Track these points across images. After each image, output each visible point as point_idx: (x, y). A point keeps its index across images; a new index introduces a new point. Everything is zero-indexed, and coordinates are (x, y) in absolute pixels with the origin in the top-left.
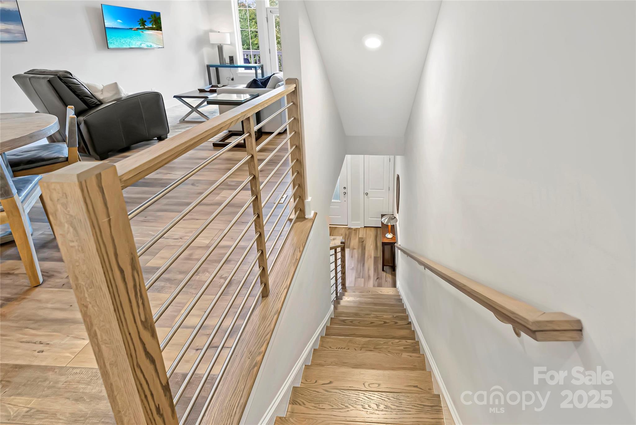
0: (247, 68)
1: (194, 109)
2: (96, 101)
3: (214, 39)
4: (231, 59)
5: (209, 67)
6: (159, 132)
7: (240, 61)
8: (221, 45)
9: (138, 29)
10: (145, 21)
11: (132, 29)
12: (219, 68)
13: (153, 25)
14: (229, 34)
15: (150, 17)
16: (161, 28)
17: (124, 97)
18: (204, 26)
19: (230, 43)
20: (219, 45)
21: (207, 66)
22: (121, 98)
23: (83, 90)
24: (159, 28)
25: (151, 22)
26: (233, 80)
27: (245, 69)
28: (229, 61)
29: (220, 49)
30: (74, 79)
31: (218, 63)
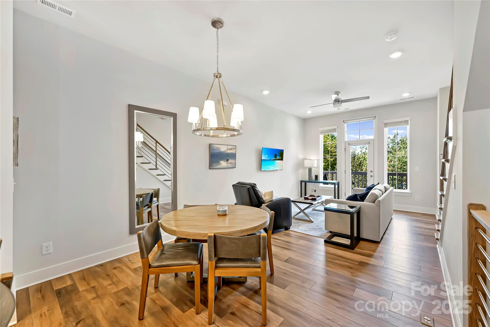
0: (325, 183)
1: (302, 211)
2: (263, 201)
3: (307, 164)
4: (316, 177)
5: (301, 182)
6: (285, 224)
7: (321, 179)
8: (311, 168)
9: (273, 160)
10: (277, 155)
11: (271, 160)
12: (307, 183)
13: (280, 157)
14: (316, 160)
15: (279, 153)
16: (283, 159)
17: (274, 200)
18: (301, 157)
19: (316, 167)
20: (310, 168)
21: (301, 181)
22: (273, 200)
23: (259, 194)
24: (282, 159)
25: (279, 155)
26: (315, 191)
27: (324, 184)
28: (315, 178)
29: (310, 170)
30: (257, 188)
31: (307, 179)
